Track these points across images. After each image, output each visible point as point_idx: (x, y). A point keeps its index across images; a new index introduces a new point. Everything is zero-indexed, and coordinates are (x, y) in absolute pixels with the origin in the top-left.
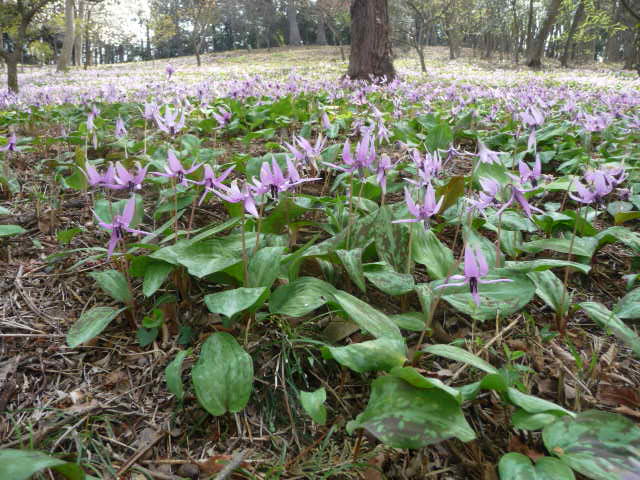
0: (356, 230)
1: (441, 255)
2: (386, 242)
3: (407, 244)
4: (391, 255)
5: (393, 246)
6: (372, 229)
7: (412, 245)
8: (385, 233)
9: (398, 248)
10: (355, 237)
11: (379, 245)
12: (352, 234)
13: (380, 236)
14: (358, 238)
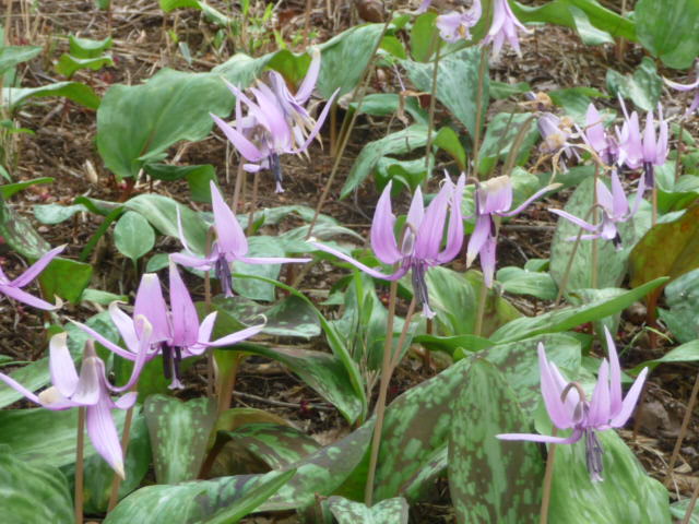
0: (397, 422)
1: (634, 506)
2: (481, 474)
3: (537, 479)
4: (491, 508)
5: (499, 484)
6: (444, 421)
7: (554, 488)
8: (479, 445)
9: (513, 489)
10: (395, 442)
11: (460, 481)
12: (387, 435)
13: (465, 453)
14: (403, 445)
